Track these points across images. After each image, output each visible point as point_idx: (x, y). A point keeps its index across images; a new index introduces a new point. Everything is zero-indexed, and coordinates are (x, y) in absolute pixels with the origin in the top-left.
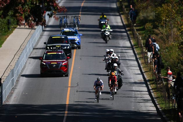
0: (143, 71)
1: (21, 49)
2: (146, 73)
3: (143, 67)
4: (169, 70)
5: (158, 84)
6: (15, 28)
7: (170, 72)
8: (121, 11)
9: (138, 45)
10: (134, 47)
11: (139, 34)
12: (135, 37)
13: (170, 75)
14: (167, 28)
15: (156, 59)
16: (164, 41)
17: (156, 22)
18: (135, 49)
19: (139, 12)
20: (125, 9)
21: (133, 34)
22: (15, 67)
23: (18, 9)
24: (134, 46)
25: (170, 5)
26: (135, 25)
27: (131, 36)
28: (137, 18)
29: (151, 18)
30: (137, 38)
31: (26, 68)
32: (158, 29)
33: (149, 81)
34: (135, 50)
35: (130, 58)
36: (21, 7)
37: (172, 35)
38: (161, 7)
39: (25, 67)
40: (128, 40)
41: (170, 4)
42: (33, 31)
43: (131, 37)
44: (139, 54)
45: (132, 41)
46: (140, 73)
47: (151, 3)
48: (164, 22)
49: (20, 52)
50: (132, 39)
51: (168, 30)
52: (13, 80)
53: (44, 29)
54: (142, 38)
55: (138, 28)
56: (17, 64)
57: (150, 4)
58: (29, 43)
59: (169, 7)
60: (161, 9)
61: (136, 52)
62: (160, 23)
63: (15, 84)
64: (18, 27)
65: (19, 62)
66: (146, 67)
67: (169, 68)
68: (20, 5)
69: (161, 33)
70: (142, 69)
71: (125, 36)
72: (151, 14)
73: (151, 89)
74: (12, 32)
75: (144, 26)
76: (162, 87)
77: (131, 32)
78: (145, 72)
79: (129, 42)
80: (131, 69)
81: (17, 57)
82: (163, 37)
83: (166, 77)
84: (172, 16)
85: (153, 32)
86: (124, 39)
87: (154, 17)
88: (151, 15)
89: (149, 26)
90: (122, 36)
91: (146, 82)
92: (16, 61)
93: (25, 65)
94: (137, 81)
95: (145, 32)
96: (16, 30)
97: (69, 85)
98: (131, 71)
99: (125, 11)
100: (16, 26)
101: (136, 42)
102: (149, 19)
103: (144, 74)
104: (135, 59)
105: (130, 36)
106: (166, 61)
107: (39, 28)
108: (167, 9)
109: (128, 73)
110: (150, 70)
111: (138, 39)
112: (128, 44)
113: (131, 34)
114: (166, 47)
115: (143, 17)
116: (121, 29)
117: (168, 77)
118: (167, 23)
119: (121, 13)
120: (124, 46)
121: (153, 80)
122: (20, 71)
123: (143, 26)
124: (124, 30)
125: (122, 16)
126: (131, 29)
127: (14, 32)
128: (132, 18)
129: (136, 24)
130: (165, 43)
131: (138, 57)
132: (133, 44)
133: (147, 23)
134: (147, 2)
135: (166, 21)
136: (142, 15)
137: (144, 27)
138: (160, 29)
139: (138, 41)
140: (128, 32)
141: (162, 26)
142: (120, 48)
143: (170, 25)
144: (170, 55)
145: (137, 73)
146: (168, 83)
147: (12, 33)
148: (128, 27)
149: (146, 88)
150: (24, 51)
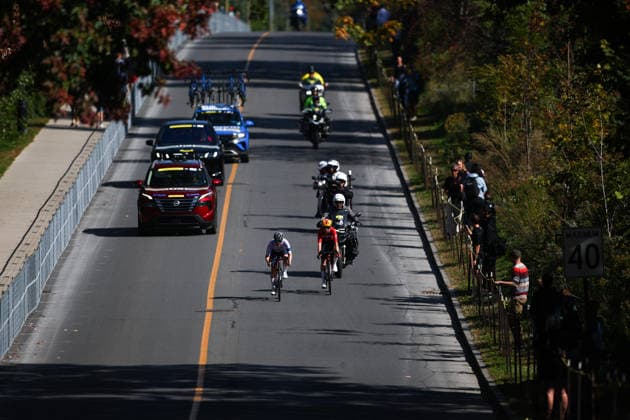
0: (439, 264)
1: (58, 194)
2: (447, 269)
3: (440, 252)
4: (519, 260)
5: (486, 304)
6: (42, 126)
7: (520, 266)
8: (369, 78)
9: (422, 182)
10: (411, 188)
11: (425, 148)
12: (414, 158)
13: (522, 275)
14: (515, 130)
15: (478, 226)
16: (505, 170)
17: (480, 113)
18: (413, 194)
19: (428, 80)
20: (384, 70)
21: (409, 148)
22: (38, 248)
23: (52, 66)
24: (412, 184)
25: (521, 59)
26: (414, 119)
27: (402, 154)
28: (421, 99)
29: (463, 98)
30: (421, 159)
31: (73, 252)
32: (485, 132)
33: (458, 293)
34: (414, 199)
35: (398, 224)
36: (59, 59)
37: (529, 152)
38: (496, 64)
39: (69, 248)
40: (393, 166)
41: (524, 57)
42: (97, 135)
43: (403, 158)
44: (425, 209)
45: (406, 170)
46: (430, 270)
47: (463, 50)
48: (505, 110)
49: (54, 203)
50: (404, 165)
51: (517, 137)
52: (33, 290)
53: (130, 132)
54: (435, 161)
55: (423, 129)
56: (45, 239)
57: (461, 55)
58: (86, 174)
59: (520, 65)
60: (493, 71)
61: (417, 205)
62: (491, 114)
63: (38, 301)
64: (51, 122)
65: (51, 231)
66: (447, 251)
67: (519, 253)
68: (57, 53)
69: (494, 144)
70: (436, 256)
71: (383, 154)
72: (462, 86)
73: (463, 320)
74: (31, 138)
75: (441, 124)
76: (496, 312)
77: (402, 142)
78: (443, 267)
79: (394, 172)
80: (402, 258)
81: (45, 217)
82: (500, 157)
83: (511, 283)
84: (529, 91)
85: (472, 141)
86: (380, 163)
87: (474, 96)
88: (464, 90)
89: (457, 122)
90: (374, 153)
91: (446, 297)
92: (42, 230)
93: (71, 242)
94: (419, 294)
95: (443, 143)
96: (43, 132)
97: (210, 305)
98: (402, 262)
99: (383, 76)
100: (45, 119)
101: (416, 173)
102: (458, 100)
103: (442, 271)
104: (414, 226)
105: (397, 155)
106: (510, 233)
107: (114, 131)
108: (513, 70)
109: (391, 268)
110: (460, 261)
111: (423, 165)
112: (392, 178)
113: (401, 149)
114: (509, 189)
115: (440, 94)
116: (369, 132)
117: (516, 282)
118: (513, 114)
119: (369, 82)
120: (381, 183)
121: (468, 292)
122: (56, 262)
123: (437, 121)
124: (380, 135)
125: (373, 91)
126: (400, 132)
127: (37, 138)
128: (406, 97)
129: (419, 117)
130: (506, 176)
131: (423, 220)
132: (406, 178)
133: (453, 114)
134: (452, 48)
135: (509, 107)
136: (435, 89)
137: (443, 126)
138: (492, 132)
139: (422, 169)
140: (393, 143)
141: (497, 124)
142: (369, 192)
143: (522, 122)
144: (522, 214)
145: (419, 269)
146: (516, 300)
147: (32, 141)
148: (391, 126)
149: (448, 316)
150: (70, 197)
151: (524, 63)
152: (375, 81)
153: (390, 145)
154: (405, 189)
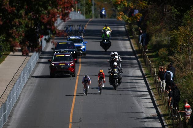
0: (157, 104)
1: (14, 80)
2: (160, 106)
3: (157, 100)
4: (187, 102)
5: (175, 119)
6: (8, 55)
7: (187, 105)
8: (130, 35)
9: (150, 74)
10: (146, 77)
11: (151, 61)
12: (147, 65)
13: (188, 108)
14: (185, 54)
15: (171, 90)
16: (181, 69)
17: (171, 48)
18: (146, 79)
19: (152, 36)
20: (135, 32)
21: (145, 61)
22: (7, 100)
23: (13, 33)
24: (146, 75)
25: (187, 28)
26: (147, 50)
27: (142, 64)
28: (149, 43)
29: (165, 43)
30: (150, 65)
31: (20, 101)
32: (174, 55)
33: (164, 115)
34: (147, 80)
35: (141, 90)
36: (15, 30)
37: (190, 62)
38: (178, 29)
39: (18, 100)
40: (139, 68)
41: (188, 27)
42: (28, 58)
44: (151, 84)
45: (144, 69)
46: (153, 107)
47: (165, 25)
48: (181, 47)
49: (12, 83)
50: (143, 68)
51: (186, 57)
52: (5, 116)
53: (40, 57)
54: (155, 66)
55: (151, 54)
56: (9, 97)
57: (164, 26)
58: (24, 72)
59: (187, 30)
60: (177, 33)
61: (148, 83)
62: (176, 48)
63: (7, 120)
64: (11, 53)
65: (12, 94)
66: (159, 100)
67: (187, 100)
68: (14, 28)
69: (177, 60)
70: (155, 102)
71: (135, 64)
72: (165, 38)
73: (165, 125)
74: (3, 59)
75: (157, 52)
76: (178, 122)
77: (142, 59)
78: (158, 106)
79: (140, 70)
80: (143, 102)
81: (9, 88)
82: (179, 64)
83: (184, 111)
84: (190, 40)
85: (169, 59)
86: (135, 67)
87: (169, 42)
88: (165, 40)
89: (163, 51)
90: (132, 63)
91: (159, 117)
92: (8, 93)
93: (19, 98)
94: (149, 115)
95: (158, 59)
96: (8, 57)
97: (71, 121)
98: (142, 104)
99: (135, 35)
100: (9, 52)
101: (148, 71)
102: (163, 44)
103: (158, 107)
104: (147, 90)
105: (141, 64)
106: (183, 93)
107: (34, 56)
108: (184, 32)
109: (139, 107)
110: (165, 104)
111: (150, 67)
112: (139, 73)
113: (142, 62)
114: (183, 76)
115: (156, 41)
116: (130, 56)
117: (186, 111)
118: (184, 49)
119: (130, 37)
120: (135, 75)
121: (168, 115)
122: (13, 105)
123: (156, 51)
124: (134, 57)
125: (131, 40)
126: (142, 55)
127: (6, 59)
128: (144, 43)
129: (148, 50)
130: (182, 72)
131: (150, 88)
132: (144, 73)
133: (161, 48)
134: (161, 24)
135: (183, 45)
136: (154, 39)
137: (158, 53)
138: (176, 55)
139: (150, 69)
140: (139, 60)
141: (178, 52)
142: (130, 78)
143: (187, 51)
144: (188, 86)
145: (149, 107)
146: (186, 118)
147: (4, 60)
148: (138, 54)
149: (160, 124)
150: (18, 81)
151: (189, 29)
152: (132, 36)
153: (138, 61)
154: (144, 77)
